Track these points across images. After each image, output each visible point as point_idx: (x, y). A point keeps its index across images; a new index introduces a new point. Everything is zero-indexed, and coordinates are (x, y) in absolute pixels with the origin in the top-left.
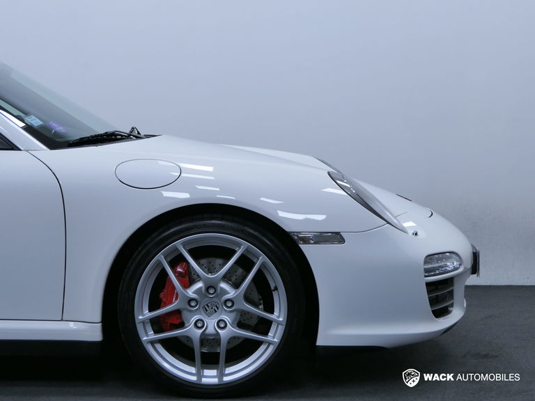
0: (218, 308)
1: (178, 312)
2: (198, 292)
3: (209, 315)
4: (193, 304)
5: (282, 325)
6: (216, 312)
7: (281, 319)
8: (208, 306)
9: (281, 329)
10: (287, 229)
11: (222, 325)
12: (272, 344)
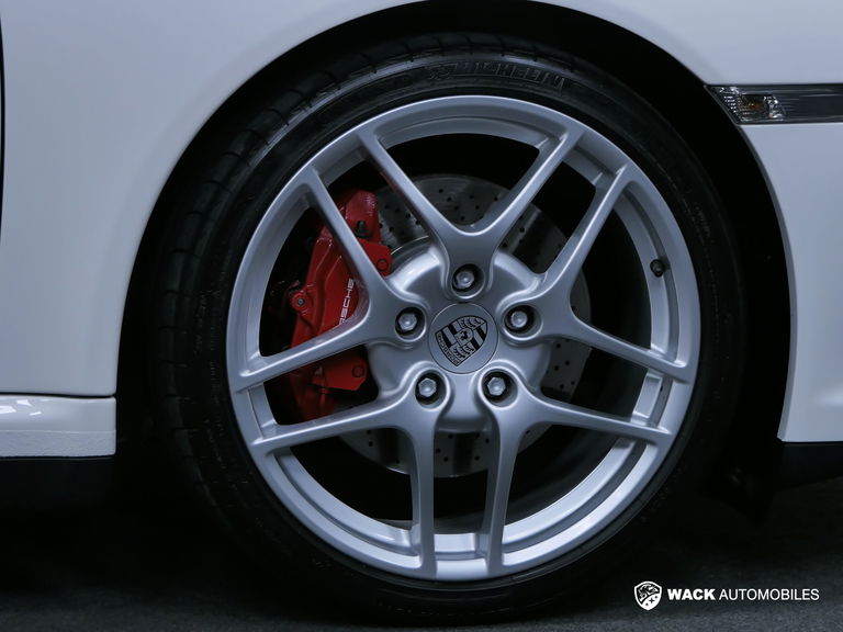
0: (483, 336)
1: (358, 355)
2: (424, 284)
3: (457, 359)
4: (408, 325)
5: (681, 381)
6: (477, 347)
7: (681, 363)
8: (454, 332)
9: (679, 396)
10: (708, 77)
11: (498, 390)
12: (653, 443)
